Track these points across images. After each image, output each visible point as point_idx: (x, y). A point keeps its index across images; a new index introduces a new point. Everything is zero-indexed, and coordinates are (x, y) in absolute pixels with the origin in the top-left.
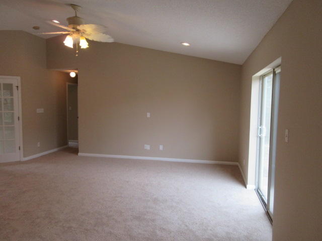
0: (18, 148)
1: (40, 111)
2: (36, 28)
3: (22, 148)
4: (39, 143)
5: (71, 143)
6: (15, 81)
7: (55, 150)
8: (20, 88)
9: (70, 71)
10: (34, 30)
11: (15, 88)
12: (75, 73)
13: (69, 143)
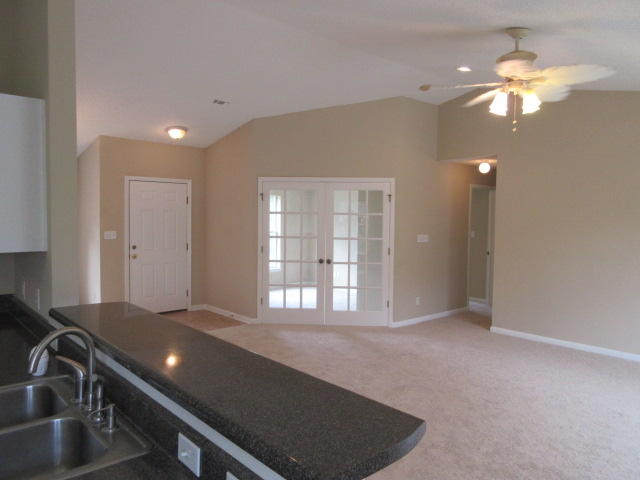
0: (384, 304)
1: (423, 238)
2: (424, 88)
3: (391, 304)
4: (418, 298)
5: (474, 304)
6: (387, 185)
7: (445, 314)
8: (393, 198)
9: (479, 161)
10: (421, 92)
11: (386, 198)
12: (491, 165)
13: (471, 303)
